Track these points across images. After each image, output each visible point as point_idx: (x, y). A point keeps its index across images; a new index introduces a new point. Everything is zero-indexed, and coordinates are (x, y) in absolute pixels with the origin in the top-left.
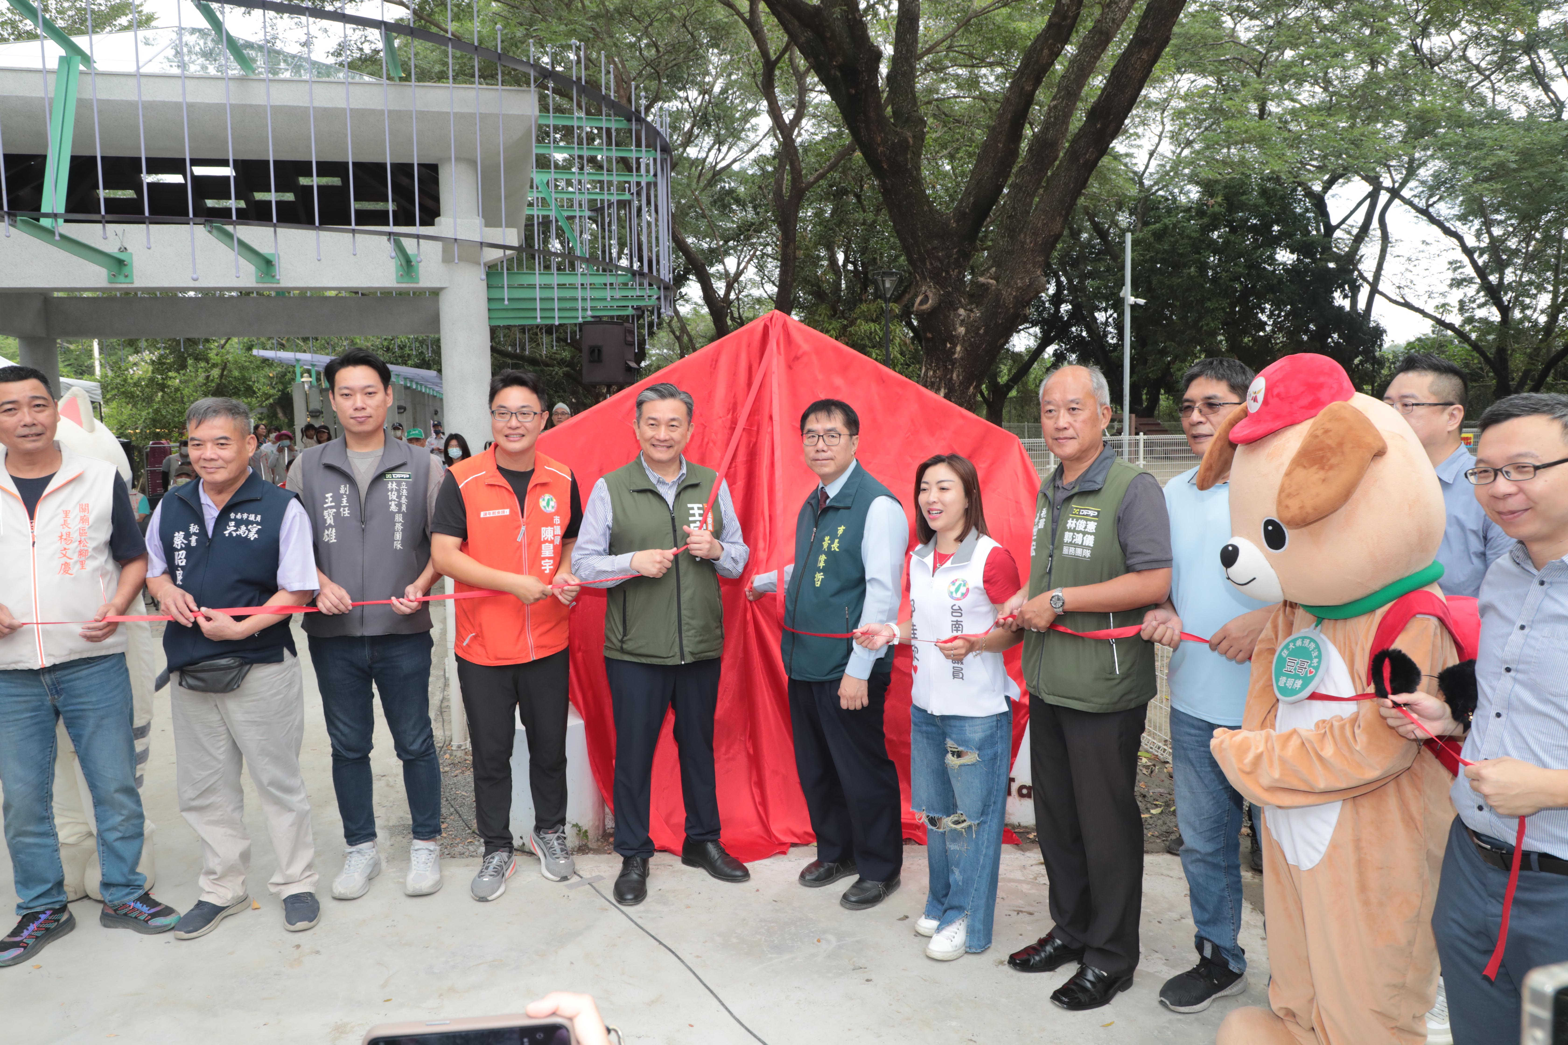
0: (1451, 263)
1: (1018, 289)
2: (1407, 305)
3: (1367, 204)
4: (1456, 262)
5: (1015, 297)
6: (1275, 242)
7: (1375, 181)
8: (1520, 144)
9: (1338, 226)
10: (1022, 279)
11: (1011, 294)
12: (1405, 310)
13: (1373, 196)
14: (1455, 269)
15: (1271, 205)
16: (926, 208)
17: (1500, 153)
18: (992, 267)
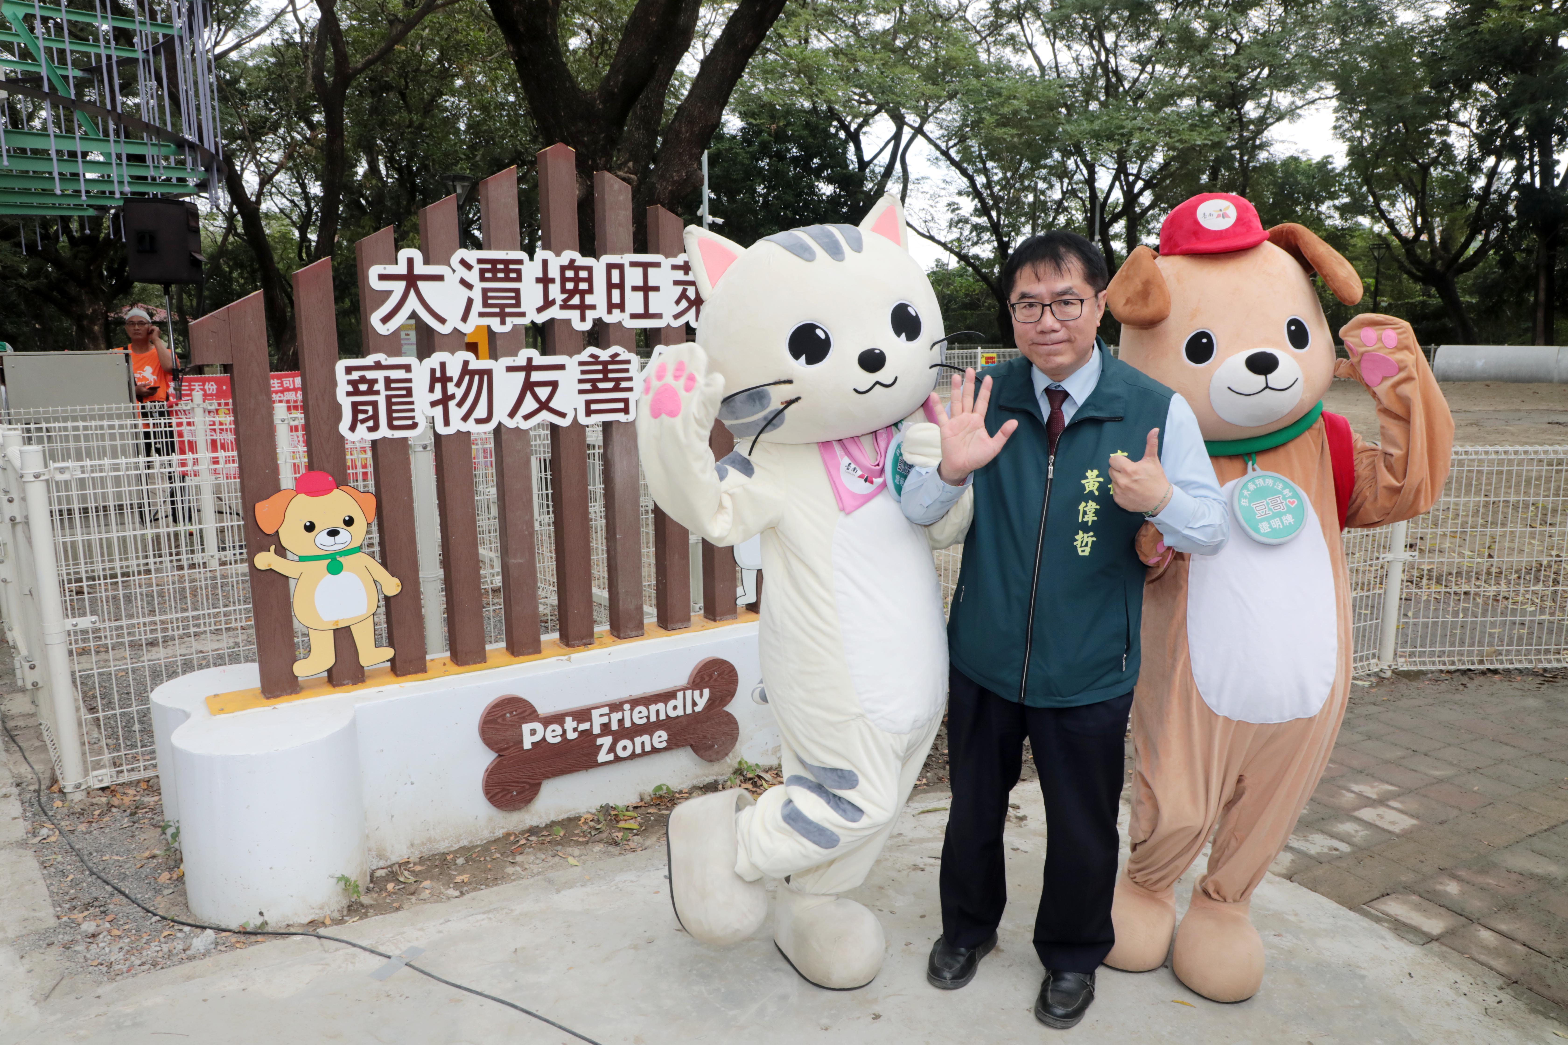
0: (949, 205)
1: (674, 182)
2: (931, 238)
3: (892, 143)
4: (954, 204)
5: (671, 192)
6: (817, 173)
7: (900, 121)
8: (1029, 96)
9: (871, 161)
10: (678, 172)
11: (666, 188)
12: (930, 242)
13: (897, 137)
14: (953, 211)
15: (814, 137)
16: (568, 84)
17: (1015, 102)
18: (629, 161)
